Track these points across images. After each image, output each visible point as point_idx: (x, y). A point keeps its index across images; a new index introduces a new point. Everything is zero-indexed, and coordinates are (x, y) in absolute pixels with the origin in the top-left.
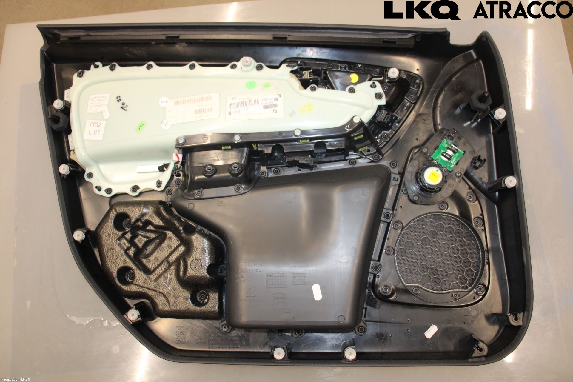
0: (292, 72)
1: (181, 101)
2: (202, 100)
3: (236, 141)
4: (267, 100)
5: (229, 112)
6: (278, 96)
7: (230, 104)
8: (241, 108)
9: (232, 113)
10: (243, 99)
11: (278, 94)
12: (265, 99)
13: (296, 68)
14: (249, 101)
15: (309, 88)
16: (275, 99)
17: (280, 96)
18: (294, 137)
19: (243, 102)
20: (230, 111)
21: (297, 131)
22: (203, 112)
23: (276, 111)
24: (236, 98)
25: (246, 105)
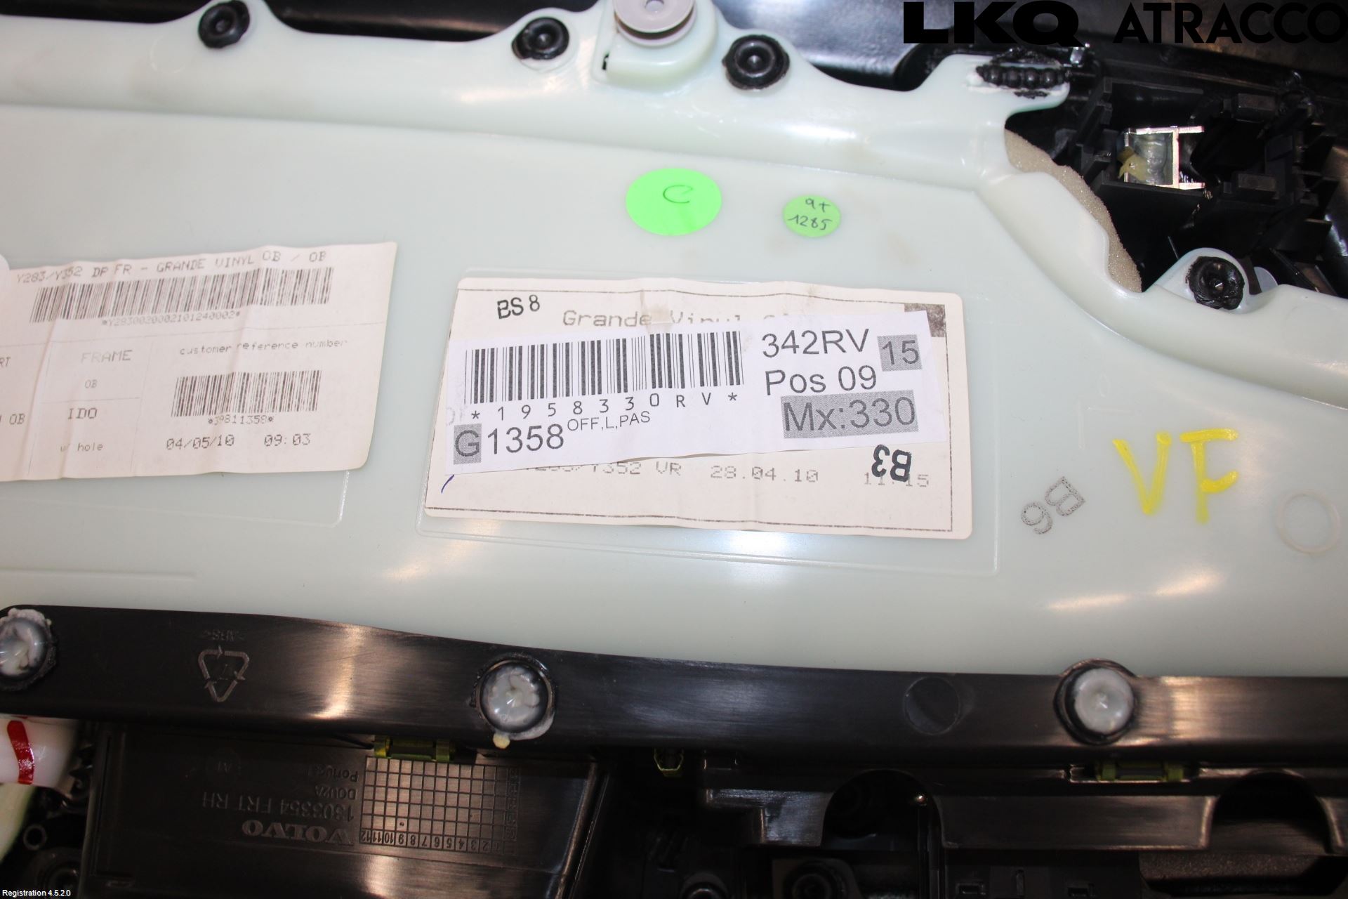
0: (1017, 124)
1: (87, 290)
2: (251, 301)
3: (503, 729)
4: (819, 346)
5: (462, 433)
6: (918, 325)
7: (479, 356)
8: (578, 406)
9: (486, 444)
10: (601, 321)
11: (917, 307)
12: (803, 342)
13: (1057, 95)
14: (655, 340)
15: (1176, 277)
16: (887, 346)
17: (937, 324)
18: (1063, 739)
19: (596, 346)
20: (468, 421)
21: (1100, 690)
22: (242, 407)
23: (901, 469)
24: (534, 302)
25: (622, 386)
